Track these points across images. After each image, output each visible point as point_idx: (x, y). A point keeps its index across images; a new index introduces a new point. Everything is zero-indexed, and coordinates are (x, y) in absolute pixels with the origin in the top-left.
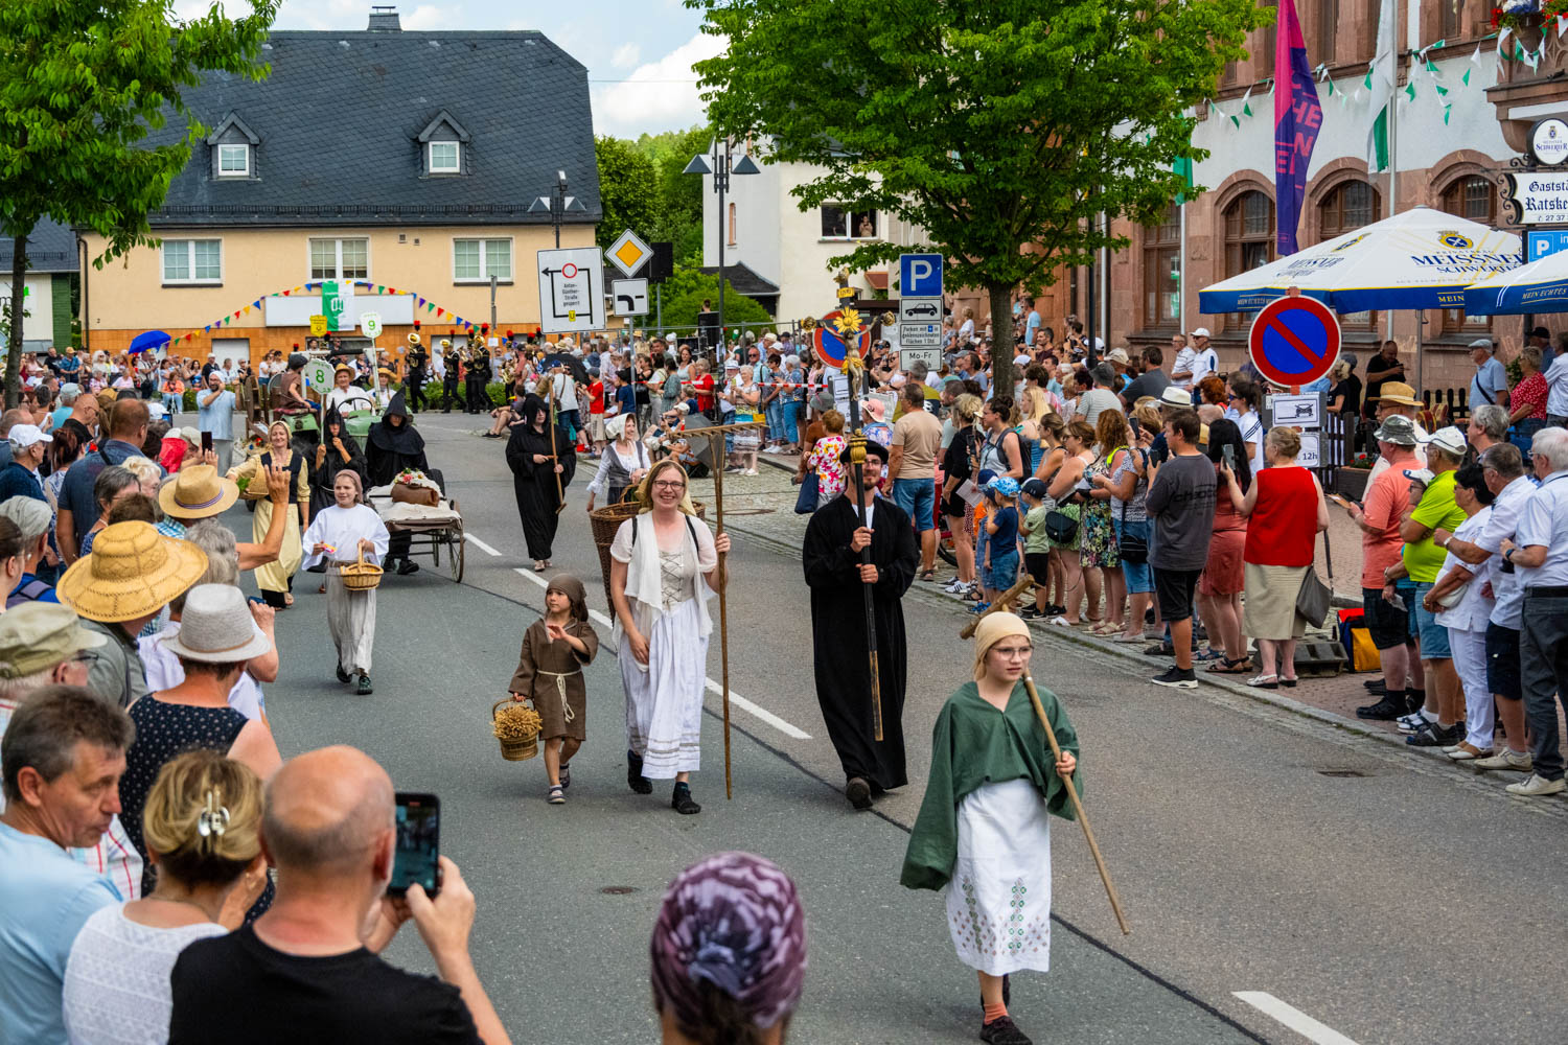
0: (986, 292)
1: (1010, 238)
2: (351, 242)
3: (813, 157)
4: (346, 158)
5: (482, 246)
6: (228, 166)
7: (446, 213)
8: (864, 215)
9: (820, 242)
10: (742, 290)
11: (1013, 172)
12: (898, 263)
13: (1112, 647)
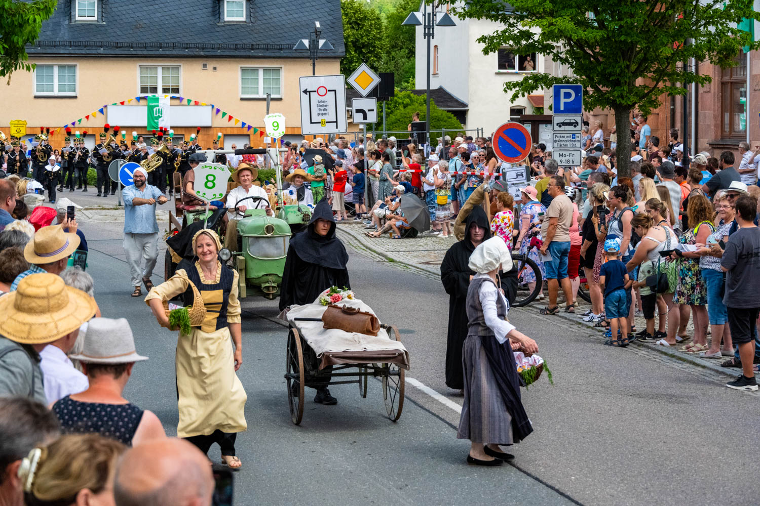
0: (613, 111)
1: (630, 74)
2: (168, 68)
3: (493, 16)
4: (166, 9)
5: (261, 72)
6: (82, 13)
7: (236, 49)
8: (528, 56)
9: (497, 74)
10: (441, 106)
11: (631, 29)
12: (552, 89)
13: (698, 361)
